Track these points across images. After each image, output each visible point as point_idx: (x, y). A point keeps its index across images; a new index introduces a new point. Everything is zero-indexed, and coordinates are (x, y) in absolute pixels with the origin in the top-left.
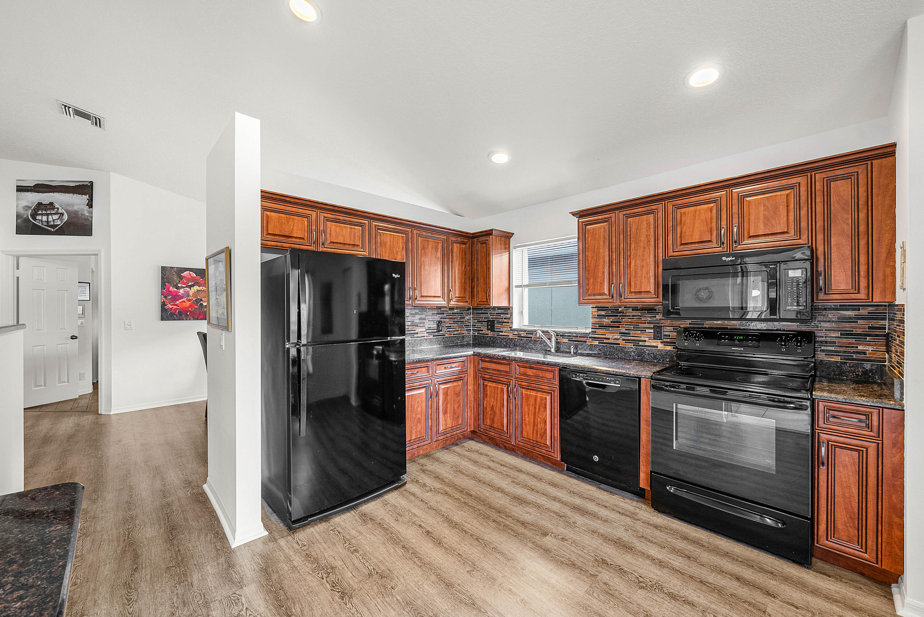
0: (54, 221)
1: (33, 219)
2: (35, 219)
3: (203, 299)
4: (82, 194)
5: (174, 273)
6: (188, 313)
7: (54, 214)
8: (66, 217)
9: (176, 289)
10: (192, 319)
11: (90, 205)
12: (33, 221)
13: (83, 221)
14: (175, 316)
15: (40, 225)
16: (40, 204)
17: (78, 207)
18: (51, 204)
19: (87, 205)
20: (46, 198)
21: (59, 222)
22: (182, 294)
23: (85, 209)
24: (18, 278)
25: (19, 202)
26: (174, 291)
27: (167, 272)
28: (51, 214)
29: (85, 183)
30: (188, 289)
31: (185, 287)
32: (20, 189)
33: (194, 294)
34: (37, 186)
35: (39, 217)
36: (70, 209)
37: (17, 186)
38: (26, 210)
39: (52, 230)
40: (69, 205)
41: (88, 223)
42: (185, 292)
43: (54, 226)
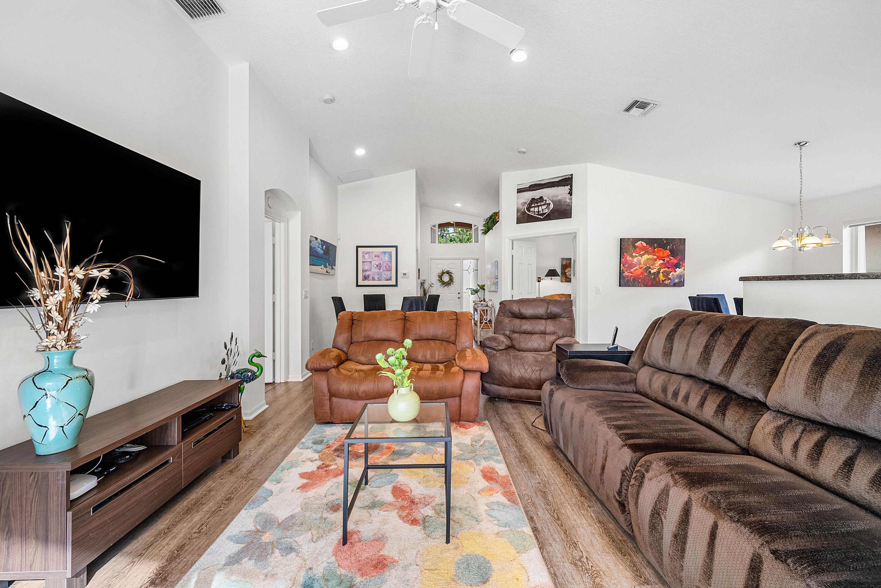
0: (543, 210)
1: (528, 211)
2: (529, 211)
3: (651, 267)
4: (565, 186)
5: (630, 244)
6: (640, 280)
7: (543, 205)
8: (552, 206)
9: (631, 258)
10: (642, 285)
11: (571, 193)
12: (528, 213)
13: (565, 207)
14: (630, 283)
15: (533, 215)
16: (533, 199)
17: (561, 196)
18: (541, 198)
19: (569, 194)
20: (536, 194)
21: (546, 211)
22: (636, 262)
23: (567, 197)
24: (513, 255)
25: (519, 201)
26: (630, 260)
27: (625, 243)
28: (541, 205)
29: (567, 177)
30: (640, 258)
31: (637, 256)
32: (520, 191)
33: (645, 263)
34: (531, 186)
35: (532, 209)
36: (555, 199)
37: (518, 189)
38: (524, 205)
39: (542, 217)
40: (554, 196)
41: (569, 208)
42: (637, 260)
43: (542, 215)
